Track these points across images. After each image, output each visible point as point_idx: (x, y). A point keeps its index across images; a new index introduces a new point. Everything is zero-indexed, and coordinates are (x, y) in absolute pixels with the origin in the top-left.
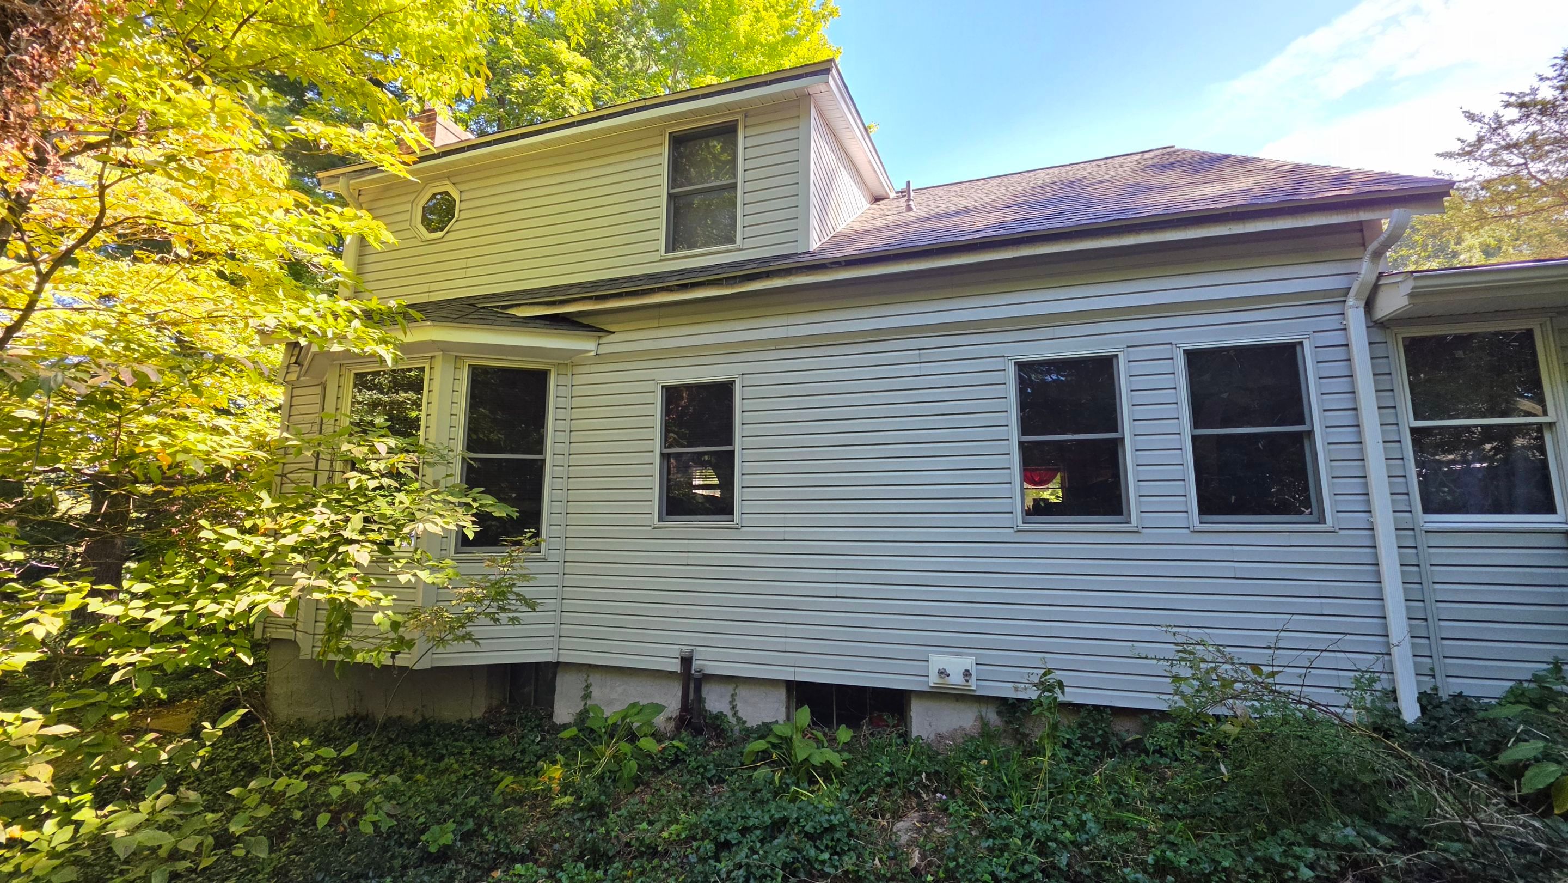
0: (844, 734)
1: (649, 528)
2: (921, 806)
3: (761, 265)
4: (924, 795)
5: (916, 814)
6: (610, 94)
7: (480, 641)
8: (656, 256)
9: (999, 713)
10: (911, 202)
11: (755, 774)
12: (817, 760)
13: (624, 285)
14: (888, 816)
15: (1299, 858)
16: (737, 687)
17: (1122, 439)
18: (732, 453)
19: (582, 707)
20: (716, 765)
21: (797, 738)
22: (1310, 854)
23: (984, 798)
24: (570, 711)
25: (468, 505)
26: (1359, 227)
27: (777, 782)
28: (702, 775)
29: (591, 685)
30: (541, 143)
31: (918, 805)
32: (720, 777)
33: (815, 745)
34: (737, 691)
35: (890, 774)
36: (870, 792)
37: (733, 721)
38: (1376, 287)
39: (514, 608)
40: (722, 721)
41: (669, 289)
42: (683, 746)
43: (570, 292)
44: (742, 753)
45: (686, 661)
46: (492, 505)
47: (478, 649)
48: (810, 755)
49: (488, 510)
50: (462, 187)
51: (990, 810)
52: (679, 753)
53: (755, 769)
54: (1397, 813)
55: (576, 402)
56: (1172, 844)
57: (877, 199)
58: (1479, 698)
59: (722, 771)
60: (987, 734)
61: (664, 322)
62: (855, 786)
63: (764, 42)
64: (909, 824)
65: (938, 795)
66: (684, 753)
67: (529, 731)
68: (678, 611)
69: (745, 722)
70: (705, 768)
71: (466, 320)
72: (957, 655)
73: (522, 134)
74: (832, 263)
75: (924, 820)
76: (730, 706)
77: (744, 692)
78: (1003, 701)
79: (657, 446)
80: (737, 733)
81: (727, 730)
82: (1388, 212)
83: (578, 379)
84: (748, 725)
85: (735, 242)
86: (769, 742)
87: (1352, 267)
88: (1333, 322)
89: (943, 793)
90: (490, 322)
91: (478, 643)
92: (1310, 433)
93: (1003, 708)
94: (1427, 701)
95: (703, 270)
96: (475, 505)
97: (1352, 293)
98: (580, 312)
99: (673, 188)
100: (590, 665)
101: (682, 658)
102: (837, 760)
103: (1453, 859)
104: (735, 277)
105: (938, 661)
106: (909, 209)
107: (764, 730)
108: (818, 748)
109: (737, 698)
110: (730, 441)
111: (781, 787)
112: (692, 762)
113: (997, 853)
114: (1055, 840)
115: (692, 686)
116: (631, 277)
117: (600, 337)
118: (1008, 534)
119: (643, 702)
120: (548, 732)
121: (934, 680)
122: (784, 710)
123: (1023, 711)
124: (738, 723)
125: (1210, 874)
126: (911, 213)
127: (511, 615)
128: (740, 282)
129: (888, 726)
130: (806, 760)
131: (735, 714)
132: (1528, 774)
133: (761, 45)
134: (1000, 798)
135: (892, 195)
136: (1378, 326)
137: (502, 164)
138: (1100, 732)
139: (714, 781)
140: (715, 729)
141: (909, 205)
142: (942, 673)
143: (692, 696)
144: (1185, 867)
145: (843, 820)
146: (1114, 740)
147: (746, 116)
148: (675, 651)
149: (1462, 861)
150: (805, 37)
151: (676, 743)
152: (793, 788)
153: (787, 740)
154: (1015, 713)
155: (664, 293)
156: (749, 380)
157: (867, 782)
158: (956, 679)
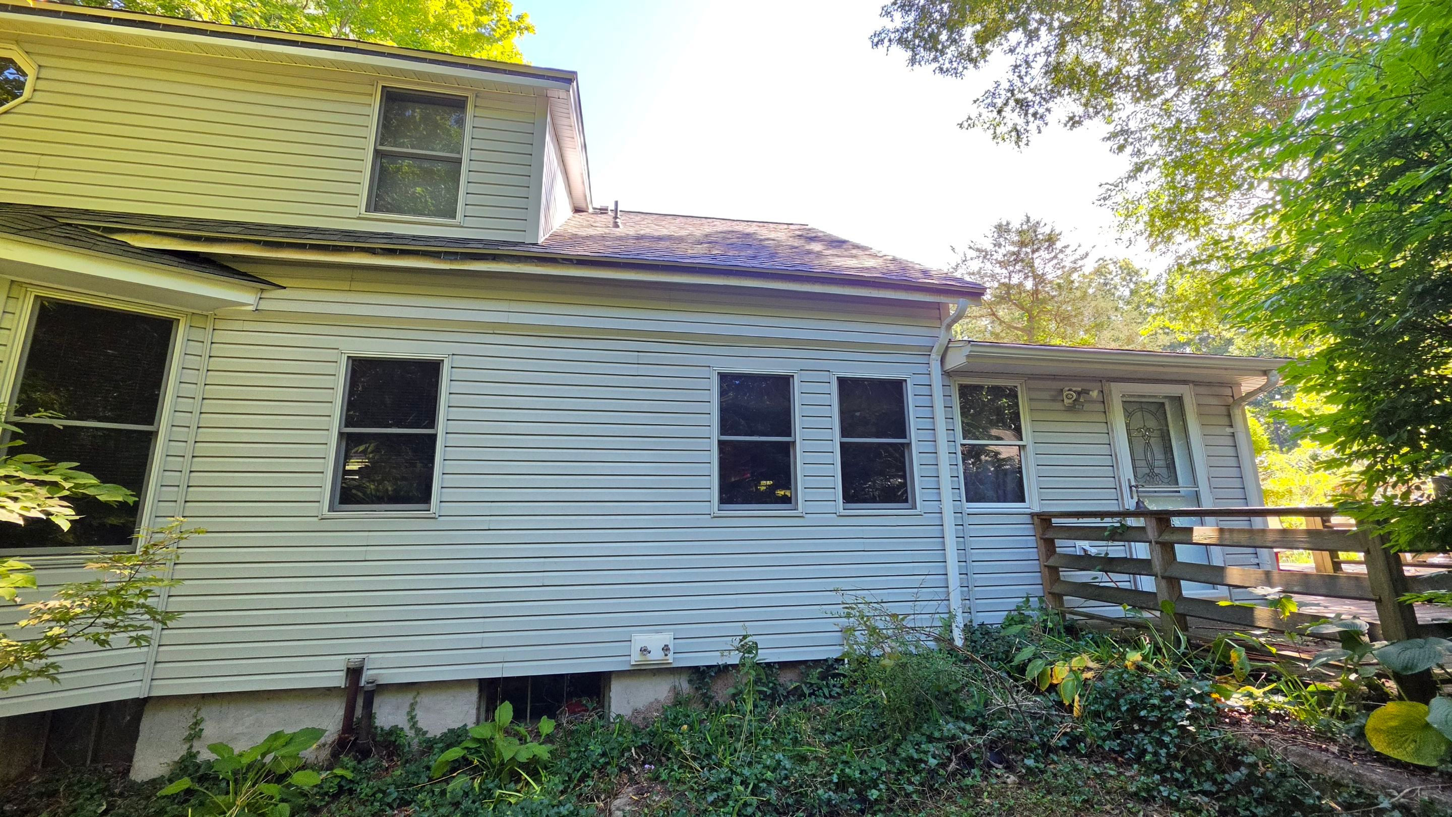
0: (546, 726)
1: (316, 519)
2: (633, 781)
3: (486, 247)
4: (634, 769)
5: (630, 789)
6: (257, 18)
7: (59, 677)
8: (354, 213)
9: (690, 681)
10: (618, 220)
11: (450, 788)
12: (523, 757)
13: (308, 236)
14: (603, 797)
15: (926, 753)
16: (418, 693)
17: (794, 442)
18: (433, 437)
19: (183, 752)
20: (397, 787)
21: (499, 738)
22: (931, 748)
23: (694, 759)
24: (162, 760)
25: (55, 484)
26: (938, 306)
27: (477, 789)
28: (381, 801)
29: (202, 720)
30: (196, 44)
31: (630, 780)
32: (402, 799)
33: (518, 742)
34: (418, 699)
35: (604, 754)
36: (584, 777)
37: (411, 733)
38: (947, 348)
39: (138, 624)
40: (398, 736)
41: (372, 251)
42: (349, 775)
43: (225, 230)
44: (428, 768)
45: (354, 673)
46: (93, 486)
47: (57, 686)
48: (516, 753)
49: (90, 492)
50: (43, 61)
51: (702, 768)
52: (343, 783)
53: (447, 782)
54: (970, 708)
55: (215, 363)
56: (846, 763)
57: (577, 210)
58: (991, 625)
59: (405, 792)
60: (678, 701)
61: (355, 286)
62: (568, 774)
63: (456, 30)
64: (626, 799)
65: (647, 766)
66: (351, 781)
67: (88, 799)
68: (347, 614)
69: (426, 732)
70: (384, 792)
71: (42, 236)
72: (657, 632)
73: (115, 19)
74: (564, 259)
75: (640, 792)
76: (406, 718)
77: (426, 699)
78: (696, 669)
79: (335, 424)
80: (415, 747)
81: (404, 745)
82: (956, 300)
83: (219, 336)
84: (428, 736)
85: (454, 218)
86: (466, 748)
87: (935, 332)
88: (922, 369)
89: (650, 764)
90: (87, 245)
91: (58, 680)
92: (909, 444)
93: (695, 677)
94: (968, 629)
95: (415, 238)
96: (67, 485)
97: (934, 350)
98: (234, 256)
99: (381, 144)
100: (203, 696)
101: (348, 669)
102: (542, 751)
103: (1004, 732)
104: (456, 253)
105: (640, 639)
106: (616, 225)
107: (454, 737)
108: (521, 744)
109: (417, 707)
110: (432, 423)
111: (481, 793)
112: (364, 789)
113: (721, 803)
114: (764, 781)
115: (360, 702)
116: (316, 229)
117: (262, 290)
118: (706, 520)
119: (289, 731)
120: (121, 795)
121: (636, 658)
122: (474, 711)
123: (711, 676)
124: (417, 735)
125: (877, 779)
126: (617, 229)
127: (134, 634)
128: (461, 259)
129: (587, 710)
130: (513, 758)
131: (414, 726)
132: (1028, 668)
133: (452, 31)
134: (708, 756)
135: (591, 210)
136: (947, 374)
137: (122, 51)
138: (771, 685)
139: (395, 806)
140: (387, 748)
141: (616, 223)
142: (645, 650)
143: (359, 712)
144: (859, 778)
145: (572, 808)
146: (781, 690)
147: (477, 96)
148: (341, 663)
149: (1009, 732)
150: (499, 39)
151: (338, 771)
152: (498, 792)
153: (486, 743)
154: (704, 678)
155: (363, 255)
156: (459, 361)
157: (581, 768)
158: (656, 655)
